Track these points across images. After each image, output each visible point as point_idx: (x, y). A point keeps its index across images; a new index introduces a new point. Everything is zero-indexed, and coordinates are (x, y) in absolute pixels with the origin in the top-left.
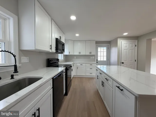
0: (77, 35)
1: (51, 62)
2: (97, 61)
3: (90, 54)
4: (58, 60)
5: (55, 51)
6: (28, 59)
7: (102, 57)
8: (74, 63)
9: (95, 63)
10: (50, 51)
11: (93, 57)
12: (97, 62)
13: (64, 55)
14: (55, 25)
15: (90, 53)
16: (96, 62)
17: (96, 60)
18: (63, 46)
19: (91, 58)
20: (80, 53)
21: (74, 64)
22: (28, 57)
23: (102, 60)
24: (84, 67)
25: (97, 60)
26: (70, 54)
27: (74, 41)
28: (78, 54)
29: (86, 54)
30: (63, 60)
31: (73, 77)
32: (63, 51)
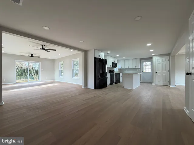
4: (114, 71)
7: (147, 70)
11: (139, 70)
13: (119, 69)
15: (136, 67)
17: (141, 72)
20: (128, 67)
23: (147, 71)
25: (143, 72)
26: (122, 68)
28: (127, 68)
29: (133, 68)
32: (116, 67)
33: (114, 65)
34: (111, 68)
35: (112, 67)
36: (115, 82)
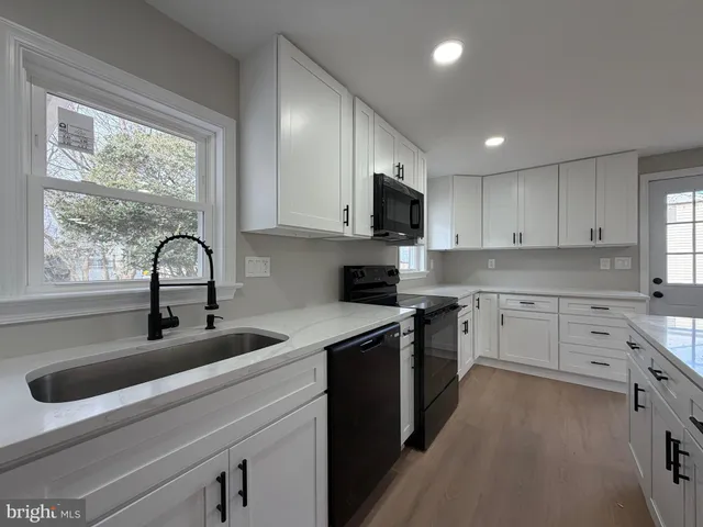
0: (495, 142)
1: (357, 281)
2: (657, 288)
3: (592, 244)
4: (393, 272)
5: (370, 233)
6: (268, 264)
8: (479, 292)
9: (643, 301)
10: (348, 232)
11: (623, 263)
12: (658, 295)
13: (432, 254)
14: (371, 119)
16: (644, 295)
17: (645, 280)
18: (415, 207)
19: (605, 264)
20: (518, 237)
21: (481, 297)
22: (268, 259)
24: (543, 316)
25: (658, 281)
26: (463, 245)
27: (485, 179)
28: (508, 244)
29: (563, 244)
30: (422, 273)
31: (475, 367)
32: (414, 230)
33: (399, 213)
34: (359, 243)
35: (363, 227)
36: (406, 429)
